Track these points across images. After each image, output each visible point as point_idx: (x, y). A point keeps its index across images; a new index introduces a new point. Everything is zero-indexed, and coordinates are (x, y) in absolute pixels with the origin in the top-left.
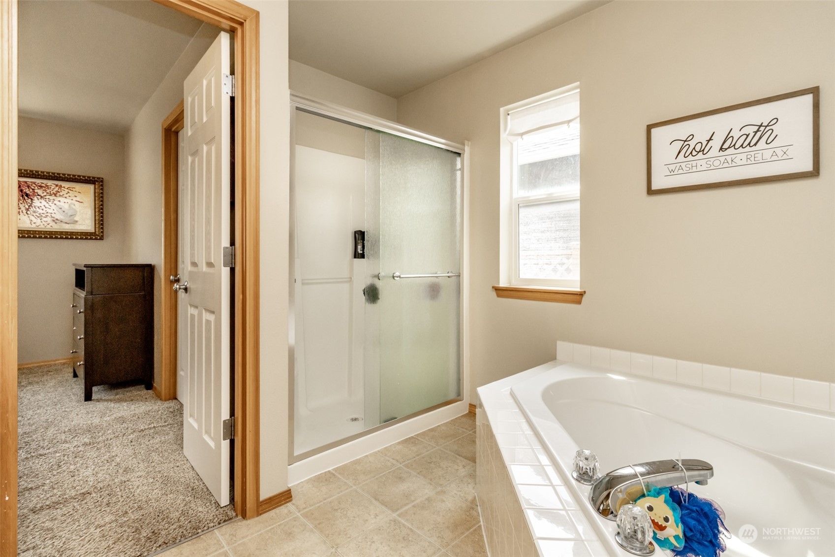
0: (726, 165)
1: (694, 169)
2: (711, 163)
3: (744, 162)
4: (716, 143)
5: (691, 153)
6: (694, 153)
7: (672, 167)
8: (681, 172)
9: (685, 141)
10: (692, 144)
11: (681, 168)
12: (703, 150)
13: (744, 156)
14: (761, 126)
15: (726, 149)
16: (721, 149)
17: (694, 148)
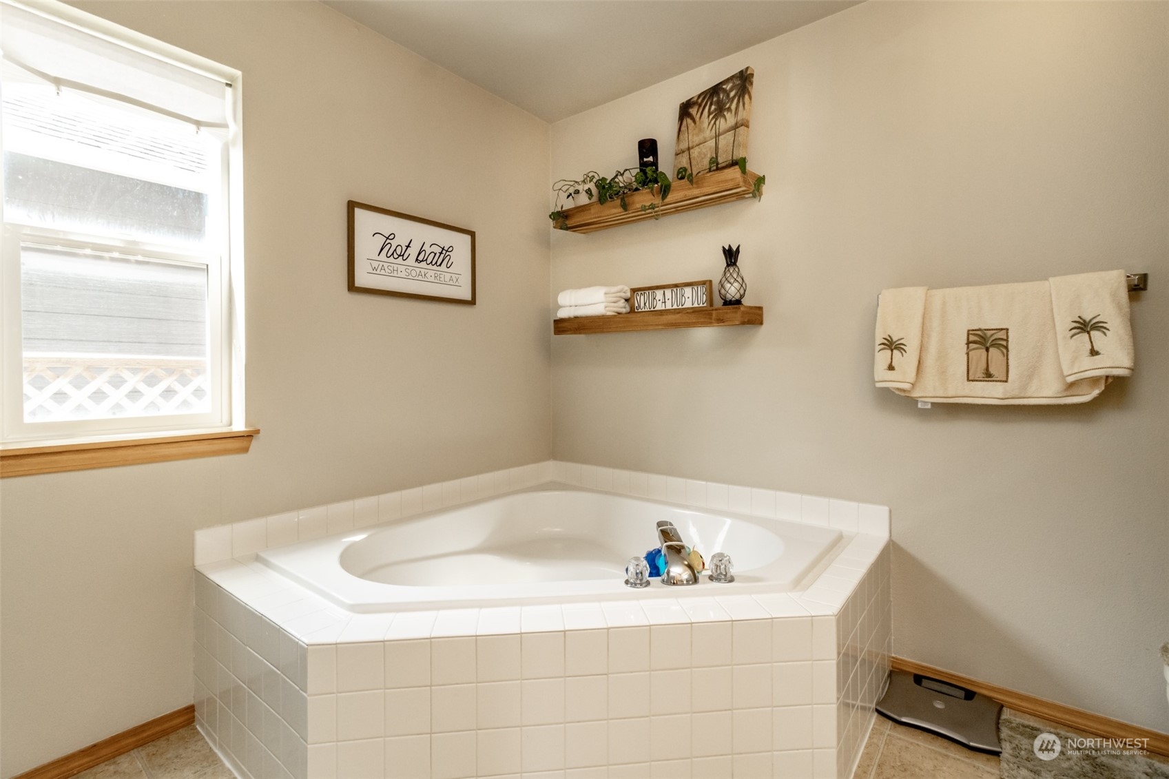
0: (420, 278)
1: (395, 274)
2: (409, 271)
3: (432, 279)
4: (413, 251)
5: (393, 254)
6: (396, 256)
7: (375, 264)
8: (383, 272)
9: (387, 238)
10: (394, 243)
11: (383, 268)
12: (403, 255)
13: (432, 273)
14: (443, 249)
15: (421, 261)
16: (417, 260)
17: (395, 250)
